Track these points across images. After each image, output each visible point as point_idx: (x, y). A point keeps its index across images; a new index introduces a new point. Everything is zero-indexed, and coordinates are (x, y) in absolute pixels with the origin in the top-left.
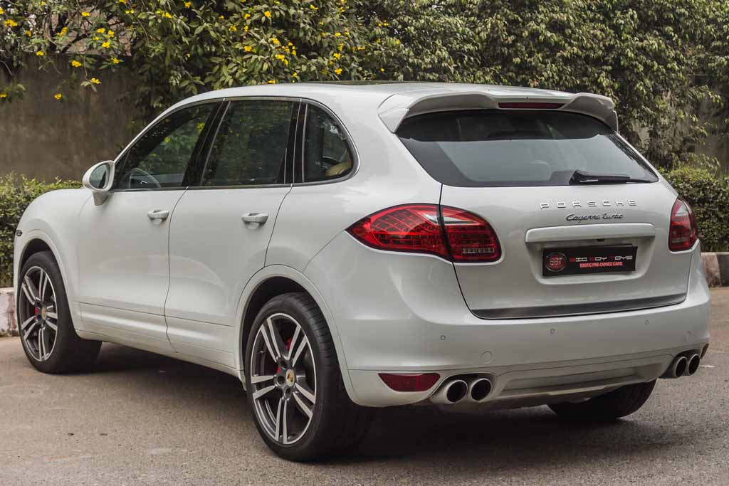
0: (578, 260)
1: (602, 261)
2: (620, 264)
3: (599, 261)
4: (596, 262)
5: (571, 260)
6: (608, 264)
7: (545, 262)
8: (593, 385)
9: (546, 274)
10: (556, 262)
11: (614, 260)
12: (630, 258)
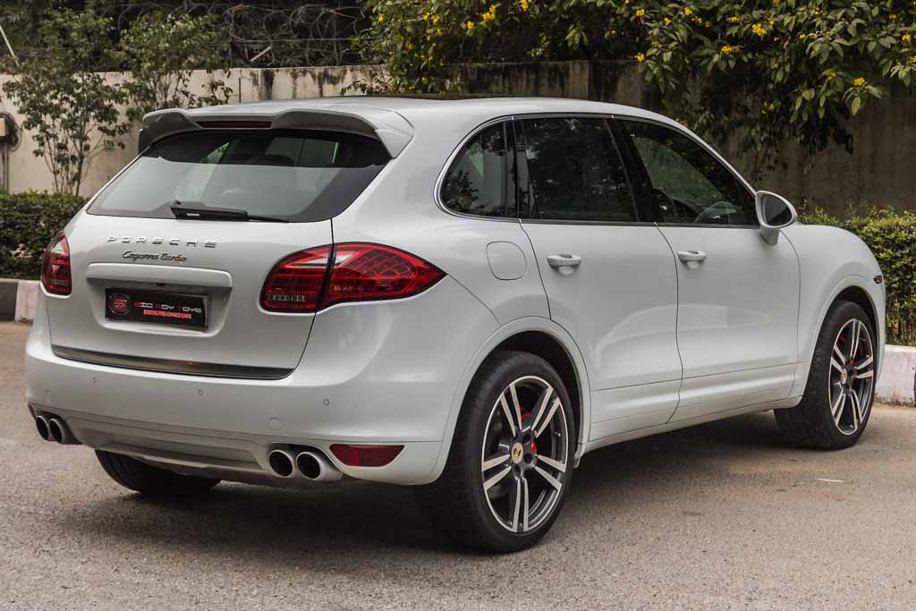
0: (143, 305)
1: (169, 310)
2: (189, 316)
3: (166, 310)
4: (162, 310)
5: (136, 304)
6: (175, 315)
7: (109, 304)
8: (166, 457)
9: (110, 316)
10: (121, 304)
11: (182, 312)
12: (198, 310)
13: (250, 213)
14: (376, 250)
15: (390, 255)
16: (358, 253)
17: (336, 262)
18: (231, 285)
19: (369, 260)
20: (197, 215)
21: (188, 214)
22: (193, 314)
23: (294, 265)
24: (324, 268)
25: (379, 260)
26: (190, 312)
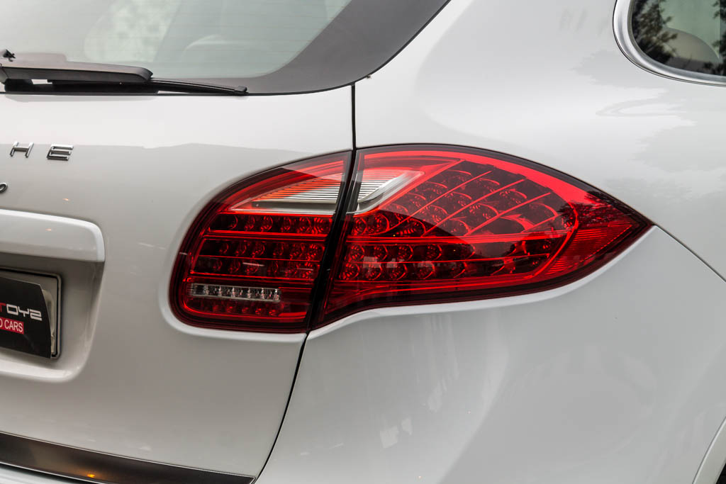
2: (17, 327)
12: (36, 315)
13: (158, 76)
14: (466, 165)
15: (505, 177)
16: (419, 174)
17: (361, 198)
18: (101, 257)
19: (451, 192)
20: (45, 82)
21: (35, 82)
22: (27, 321)
23: (253, 205)
24: (331, 213)
25: (476, 190)
26: (19, 318)
